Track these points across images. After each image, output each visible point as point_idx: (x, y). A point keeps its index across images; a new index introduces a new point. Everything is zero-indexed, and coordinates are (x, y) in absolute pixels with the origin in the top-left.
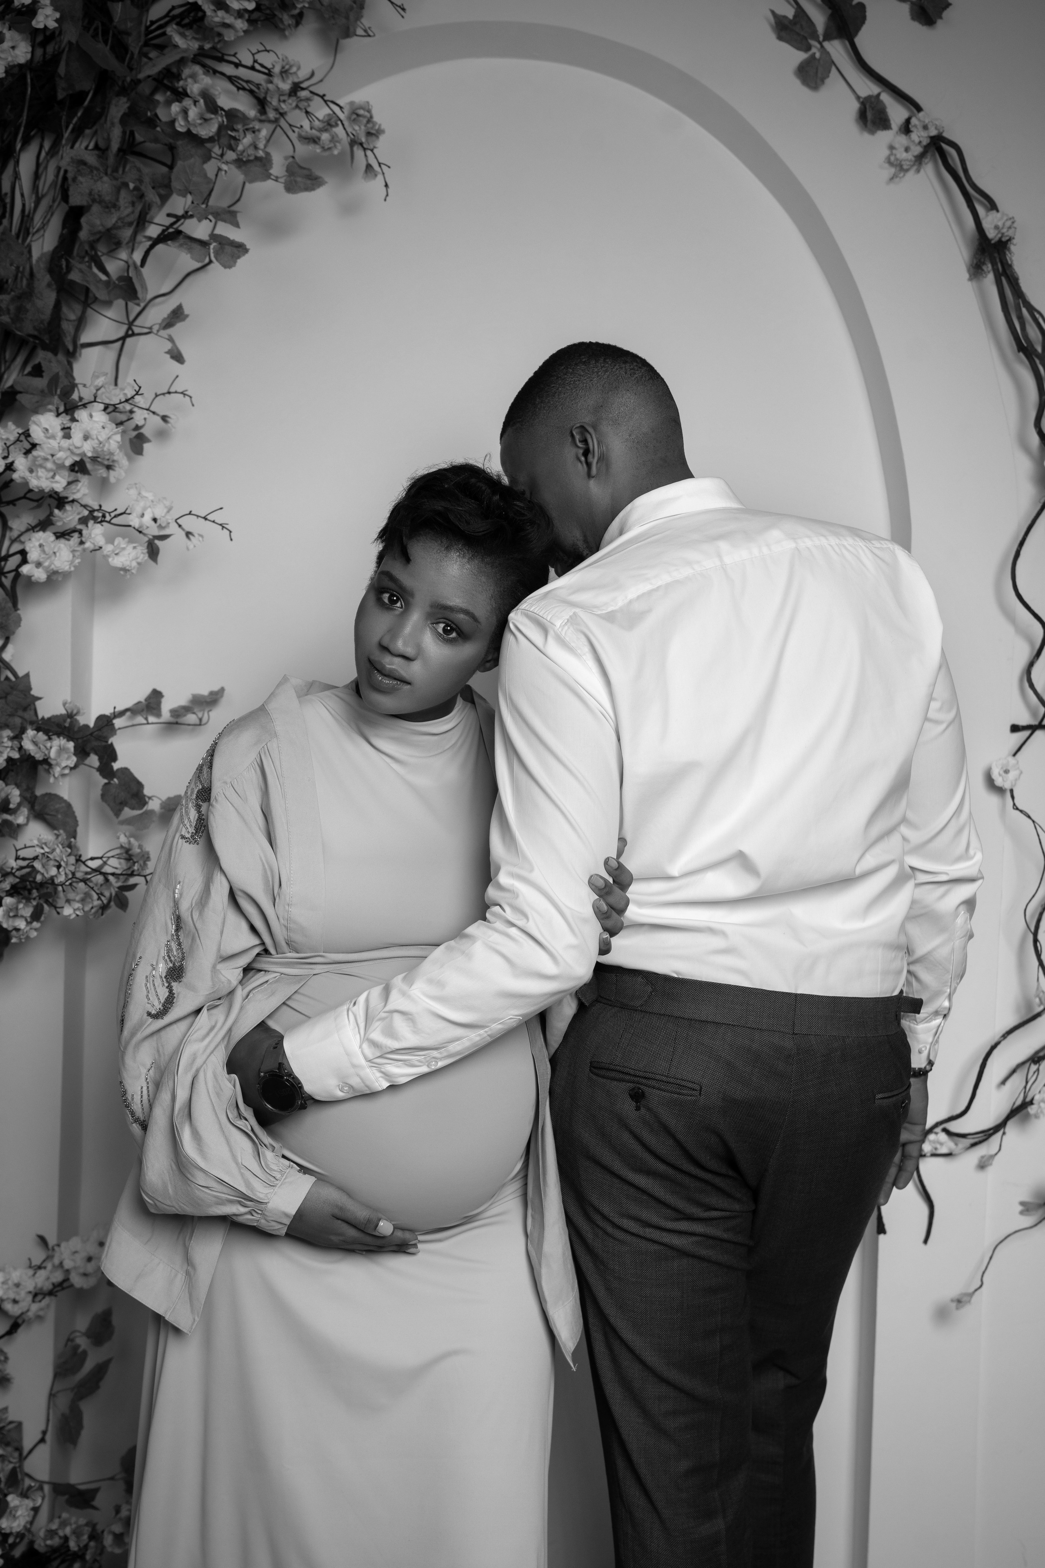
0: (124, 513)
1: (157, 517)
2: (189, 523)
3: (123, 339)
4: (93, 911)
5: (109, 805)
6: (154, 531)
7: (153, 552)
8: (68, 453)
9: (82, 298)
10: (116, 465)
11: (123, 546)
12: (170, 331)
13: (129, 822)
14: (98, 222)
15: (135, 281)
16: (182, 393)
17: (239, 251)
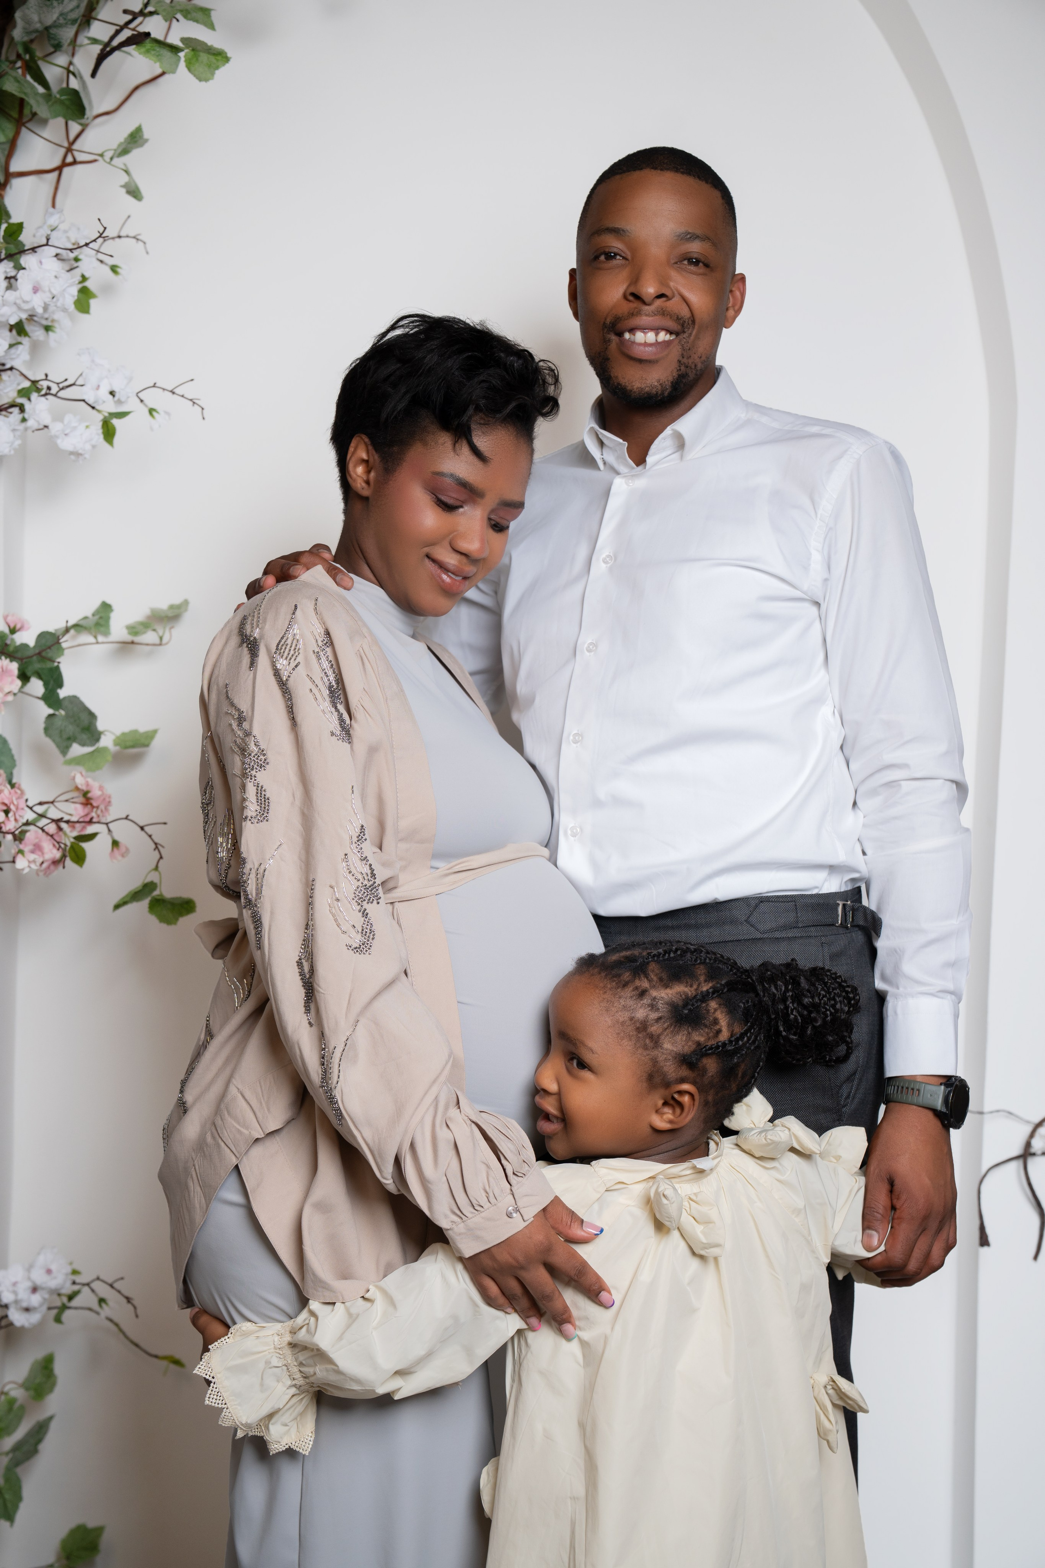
0: (74, 384)
1: (116, 389)
2: (153, 398)
3: (60, 169)
4: (44, 865)
5: (54, 741)
6: (109, 406)
7: (109, 432)
8: (14, 309)
9: (15, 115)
10: (56, 325)
11: (74, 424)
12: (125, 159)
13: (78, 761)
14: (35, 18)
15: (82, 95)
16: (134, 237)
17: (217, 60)
